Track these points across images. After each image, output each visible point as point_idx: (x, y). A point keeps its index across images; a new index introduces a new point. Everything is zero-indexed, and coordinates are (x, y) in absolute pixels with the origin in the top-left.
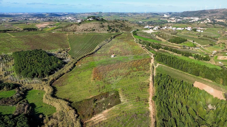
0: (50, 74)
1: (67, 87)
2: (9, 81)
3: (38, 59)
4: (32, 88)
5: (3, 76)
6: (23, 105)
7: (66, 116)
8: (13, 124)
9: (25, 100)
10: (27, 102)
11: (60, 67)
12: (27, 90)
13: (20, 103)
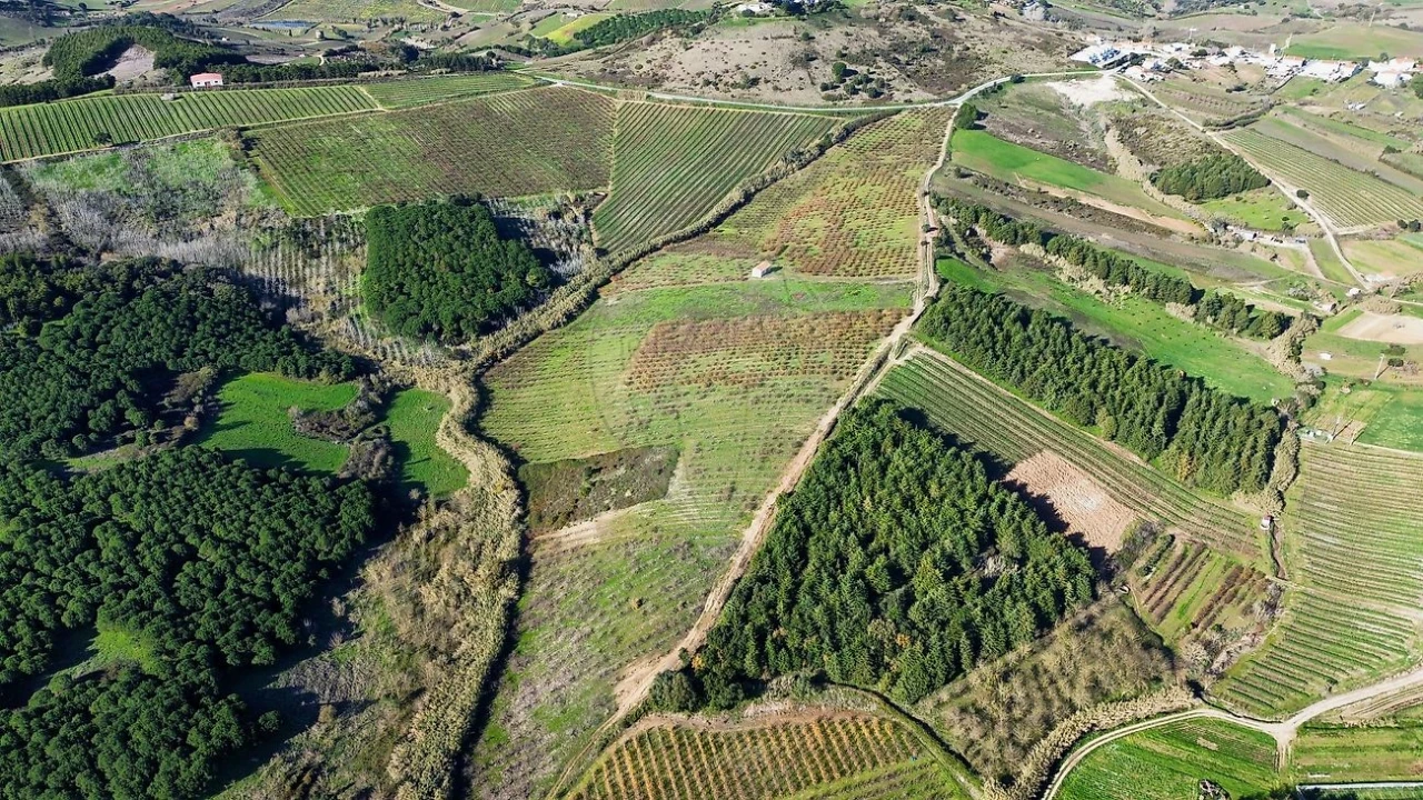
0: (486, 329)
1: (528, 395)
2: (342, 343)
3: (453, 251)
4: (414, 383)
5: (325, 319)
6: (370, 446)
7: (490, 507)
8: (331, 506)
9: (381, 425)
10: (388, 437)
11: (531, 300)
12: (396, 388)
13: (363, 439)
